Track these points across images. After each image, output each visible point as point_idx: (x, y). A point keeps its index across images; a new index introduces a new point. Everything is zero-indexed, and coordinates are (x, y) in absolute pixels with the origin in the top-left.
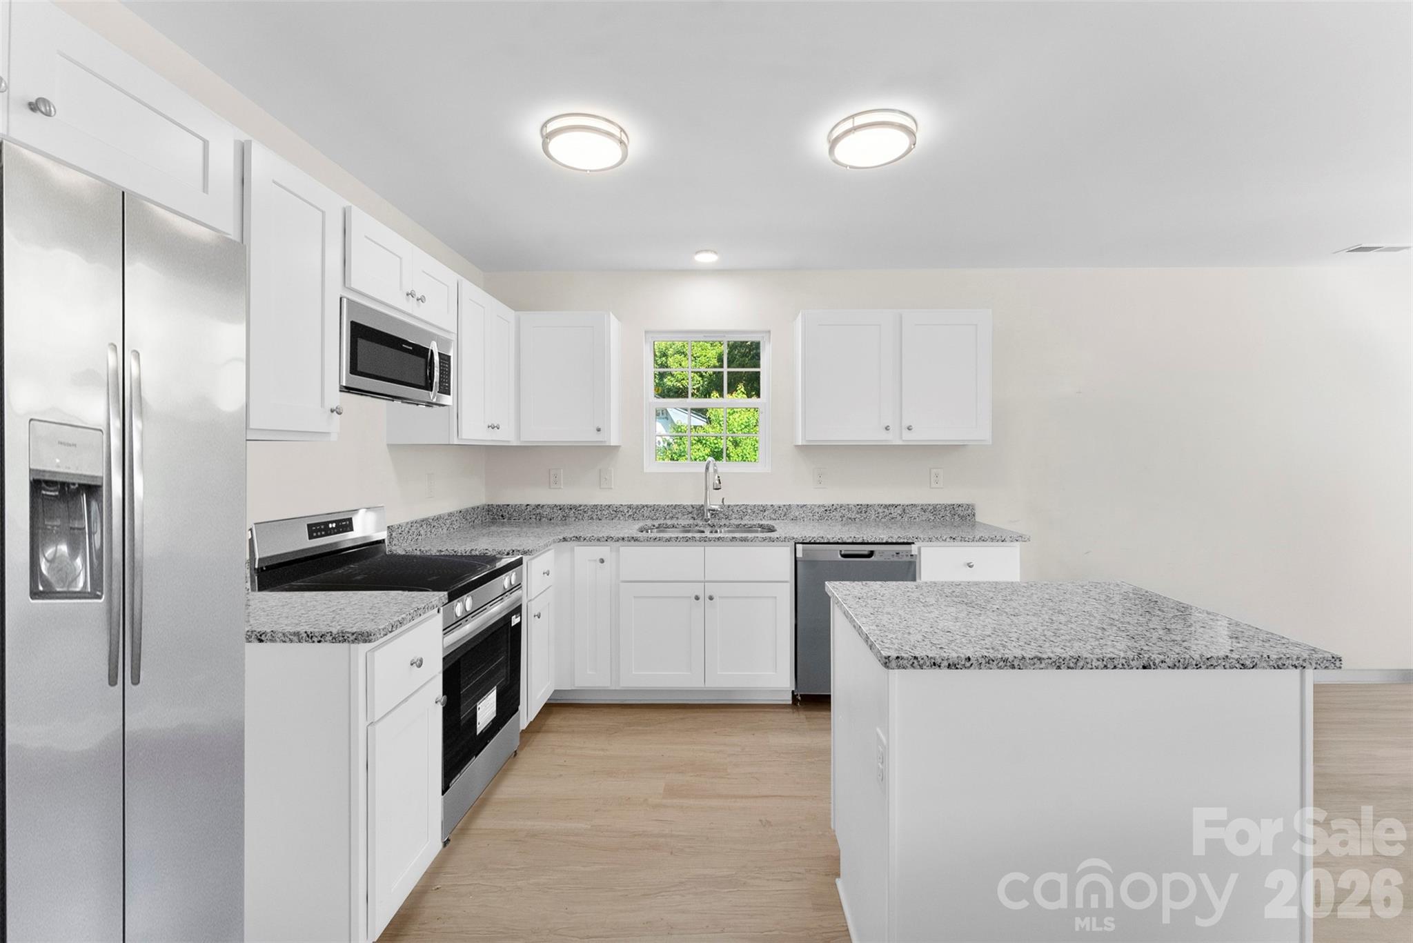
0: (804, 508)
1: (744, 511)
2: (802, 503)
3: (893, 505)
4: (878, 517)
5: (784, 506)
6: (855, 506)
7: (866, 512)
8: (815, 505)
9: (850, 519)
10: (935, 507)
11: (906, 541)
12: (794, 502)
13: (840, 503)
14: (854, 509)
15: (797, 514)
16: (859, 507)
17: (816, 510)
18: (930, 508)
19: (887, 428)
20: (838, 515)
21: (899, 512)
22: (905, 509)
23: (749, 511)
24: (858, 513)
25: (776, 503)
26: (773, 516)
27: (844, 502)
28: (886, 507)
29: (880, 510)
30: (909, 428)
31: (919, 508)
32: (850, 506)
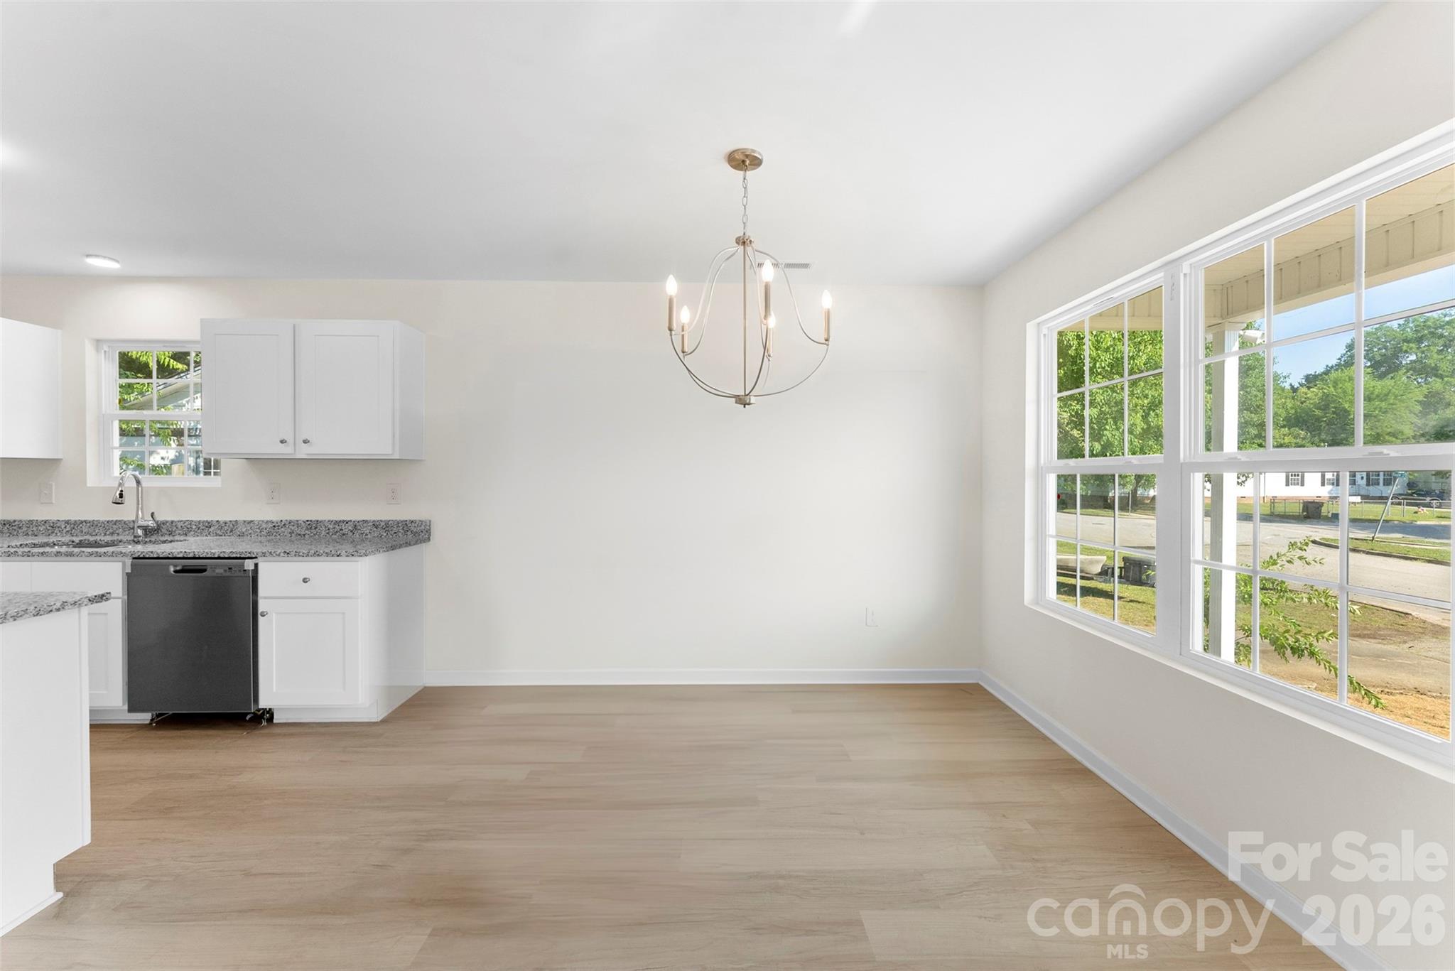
0: (252, 524)
1: (189, 526)
2: (250, 519)
3: (344, 521)
4: (328, 533)
5: (231, 521)
6: (304, 522)
7: (316, 528)
8: (263, 521)
9: (300, 535)
10: (387, 523)
11: (238, 556)
12: (241, 518)
13: (289, 519)
14: (303, 524)
15: (244, 530)
16: (309, 523)
17: (264, 526)
18: (383, 524)
19: (282, 442)
20: (287, 531)
21: (350, 528)
22: (356, 526)
23: (194, 527)
24: (307, 529)
25: (222, 518)
26: (219, 532)
27: (294, 518)
28: (337, 523)
29: (331, 527)
30: (305, 442)
31: (371, 524)
32: (300, 522)
